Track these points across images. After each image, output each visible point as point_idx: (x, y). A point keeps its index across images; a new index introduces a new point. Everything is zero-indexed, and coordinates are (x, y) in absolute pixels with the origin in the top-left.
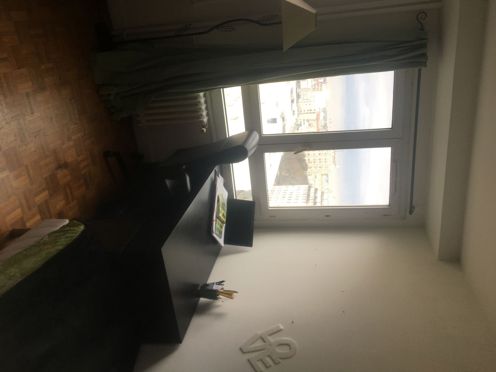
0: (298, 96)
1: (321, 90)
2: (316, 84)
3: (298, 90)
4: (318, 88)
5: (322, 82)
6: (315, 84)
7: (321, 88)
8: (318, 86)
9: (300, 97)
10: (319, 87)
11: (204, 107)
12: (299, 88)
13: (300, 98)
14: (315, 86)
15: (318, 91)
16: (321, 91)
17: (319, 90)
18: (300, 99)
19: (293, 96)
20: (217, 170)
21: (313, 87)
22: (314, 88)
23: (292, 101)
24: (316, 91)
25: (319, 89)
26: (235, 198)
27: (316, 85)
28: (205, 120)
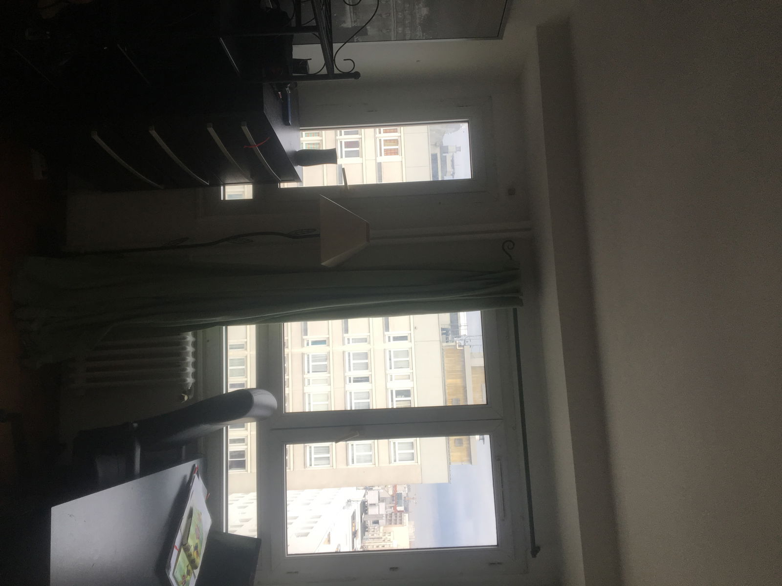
0: (365, 528)
1: (401, 523)
2: (392, 512)
3: (363, 517)
4: (396, 520)
5: (402, 511)
6: (390, 512)
7: (401, 520)
8: (396, 517)
9: (367, 529)
10: (398, 519)
11: (190, 359)
12: (365, 514)
13: (367, 531)
14: (391, 517)
15: (396, 524)
16: (400, 525)
17: (398, 523)
18: (366, 533)
19: (355, 526)
20: (196, 466)
21: (388, 517)
22: (390, 519)
23: (354, 534)
24: (393, 523)
25: (398, 521)
26: (224, 531)
27: (393, 514)
28: (190, 380)
